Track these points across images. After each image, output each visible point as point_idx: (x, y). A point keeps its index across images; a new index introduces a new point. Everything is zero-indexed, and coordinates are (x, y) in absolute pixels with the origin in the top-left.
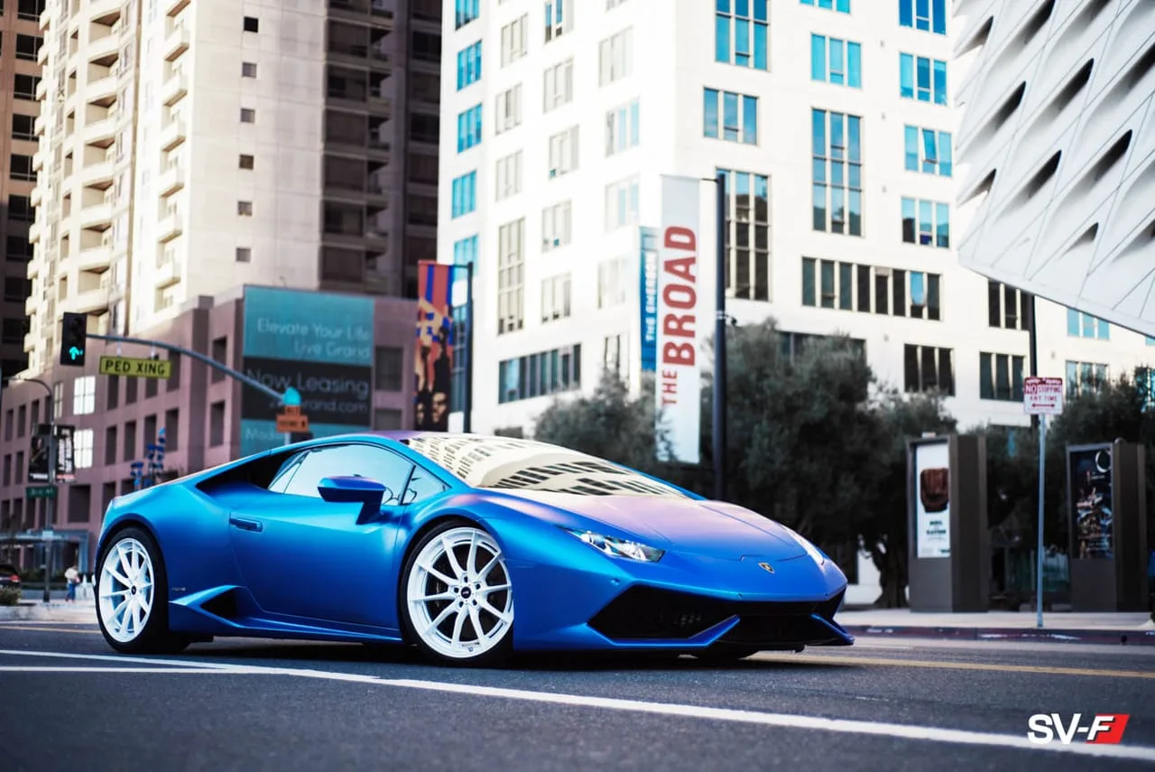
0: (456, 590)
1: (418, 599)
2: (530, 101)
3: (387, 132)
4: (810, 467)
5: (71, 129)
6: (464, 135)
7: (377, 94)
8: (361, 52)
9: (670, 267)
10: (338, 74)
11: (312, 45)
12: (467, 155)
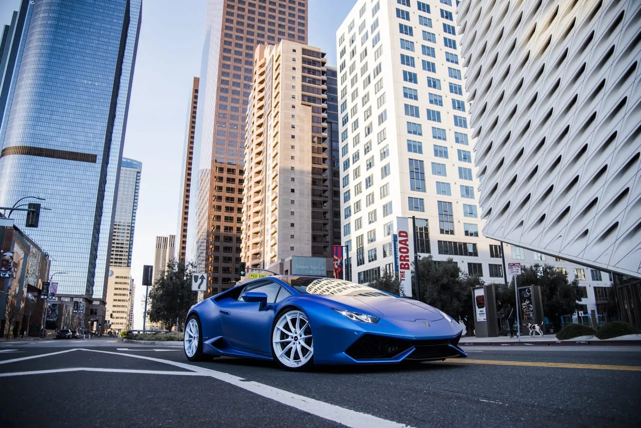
0: (292, 338)
1: (277, 341)
2: (363, 204)
3: (328, 216)
4: (444, 297)
5: (250, 219)
6: (346, 214)
7: (325, 206)
8: (321, 196)
9: (401, 242)
10: (315, 202)
11: (308, 195)
12: (347, 219)
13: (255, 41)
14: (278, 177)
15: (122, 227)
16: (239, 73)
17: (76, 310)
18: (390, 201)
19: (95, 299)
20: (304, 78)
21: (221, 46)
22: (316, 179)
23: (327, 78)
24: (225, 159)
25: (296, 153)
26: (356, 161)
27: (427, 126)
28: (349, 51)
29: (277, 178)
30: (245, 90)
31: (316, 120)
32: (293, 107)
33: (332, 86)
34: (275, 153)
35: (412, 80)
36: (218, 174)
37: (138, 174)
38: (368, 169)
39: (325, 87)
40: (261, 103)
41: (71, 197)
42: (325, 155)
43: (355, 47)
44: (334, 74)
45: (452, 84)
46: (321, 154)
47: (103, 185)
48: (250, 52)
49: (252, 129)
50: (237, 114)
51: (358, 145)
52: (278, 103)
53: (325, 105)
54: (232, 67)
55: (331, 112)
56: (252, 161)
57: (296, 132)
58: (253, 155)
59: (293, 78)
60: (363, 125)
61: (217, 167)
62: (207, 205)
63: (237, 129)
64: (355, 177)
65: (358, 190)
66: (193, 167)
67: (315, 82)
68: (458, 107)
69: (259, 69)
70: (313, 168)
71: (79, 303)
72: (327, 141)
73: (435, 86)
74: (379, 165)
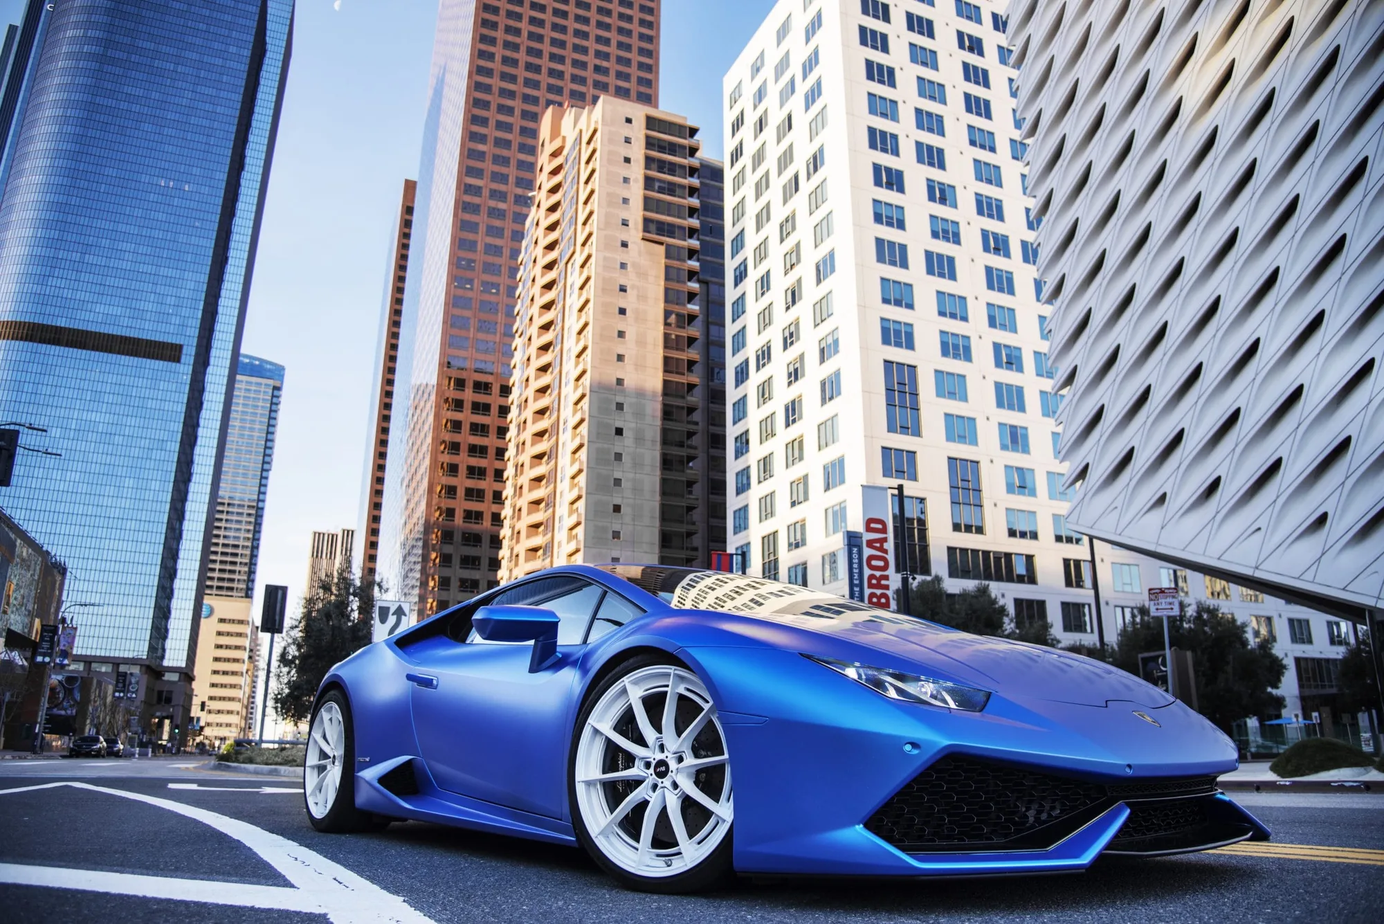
0: (648, 765)
1: (592, 777)
2: (778, 463)
3: (697, 490)
6: (740, 485)
7: (691, 468)
8: (681, 445)
9: (870, 544)
10: (669, 457)
11: (653, 442)
12: (742, 496)
13: (542, 101)
14: (586, 400)
15: (235, 510)
16: (504, 170)
17: (120, 692)
18: (839, 455)
19: (168, 667)
20: (649, 182)
21: (467, 111)
22: (672, 406)
23: (701, 183)
24: (469, 359)
25: (628, 348)
26: (764, 365)
27: (926, 287)
28: (751, 119)
29: (585, 403)
30: (518, 209)
31: (674, 274)
32: (624, 245)
33: (712, 201)
34: (580, 348)
35: (892, 185)
36: (452, 394)
37: (276, 393)
38: (790, 383)
39: (695, 202)
40: (553, 236)
41: (121, 438)
42: (693, 354)
43: (766, 111)
44: (716, 174)
45: (981, 195)
46: (683, 350)
47: (194, 414)
48: (531, 125)
49: (529, 292)
50: (497, 260)
51: (769, 329)
52: (590, 235)
53: (694, 243)
54: (489, 158)
55: (708, 258)
56: (528, 365)
57: (629, 301)
58: (533, 350)
59: (626, 180)
60: (780, 284)
61: (450, 378)
62: (427, 462)
63: (497, 293)
64: (761, 400)
65: (767, 432)
66: (398, 377)
67: (674, 191)
68: (994, 249)
69: (550, 161)
70: (666, 383)
71: (128, 676)
72: (699, 322)
73: (943, 201)
74: (815, 373)
